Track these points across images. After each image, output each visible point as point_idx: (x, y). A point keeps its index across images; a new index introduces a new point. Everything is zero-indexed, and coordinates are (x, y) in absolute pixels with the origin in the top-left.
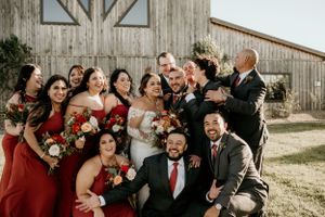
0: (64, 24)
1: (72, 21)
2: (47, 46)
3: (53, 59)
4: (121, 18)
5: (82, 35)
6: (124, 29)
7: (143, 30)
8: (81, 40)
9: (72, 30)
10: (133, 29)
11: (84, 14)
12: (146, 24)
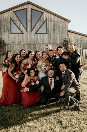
0: (18, 33)
1: (21, 32)
2: (13, 41)
3: (15, 45)
4: (37, 31)
5: (24, 37)
6: (38, 34)
7: (45, 35)
8: (24, 39)
9: (21, 35)
10: (42, 35)
11: (25, 30)
12: (46, 33)
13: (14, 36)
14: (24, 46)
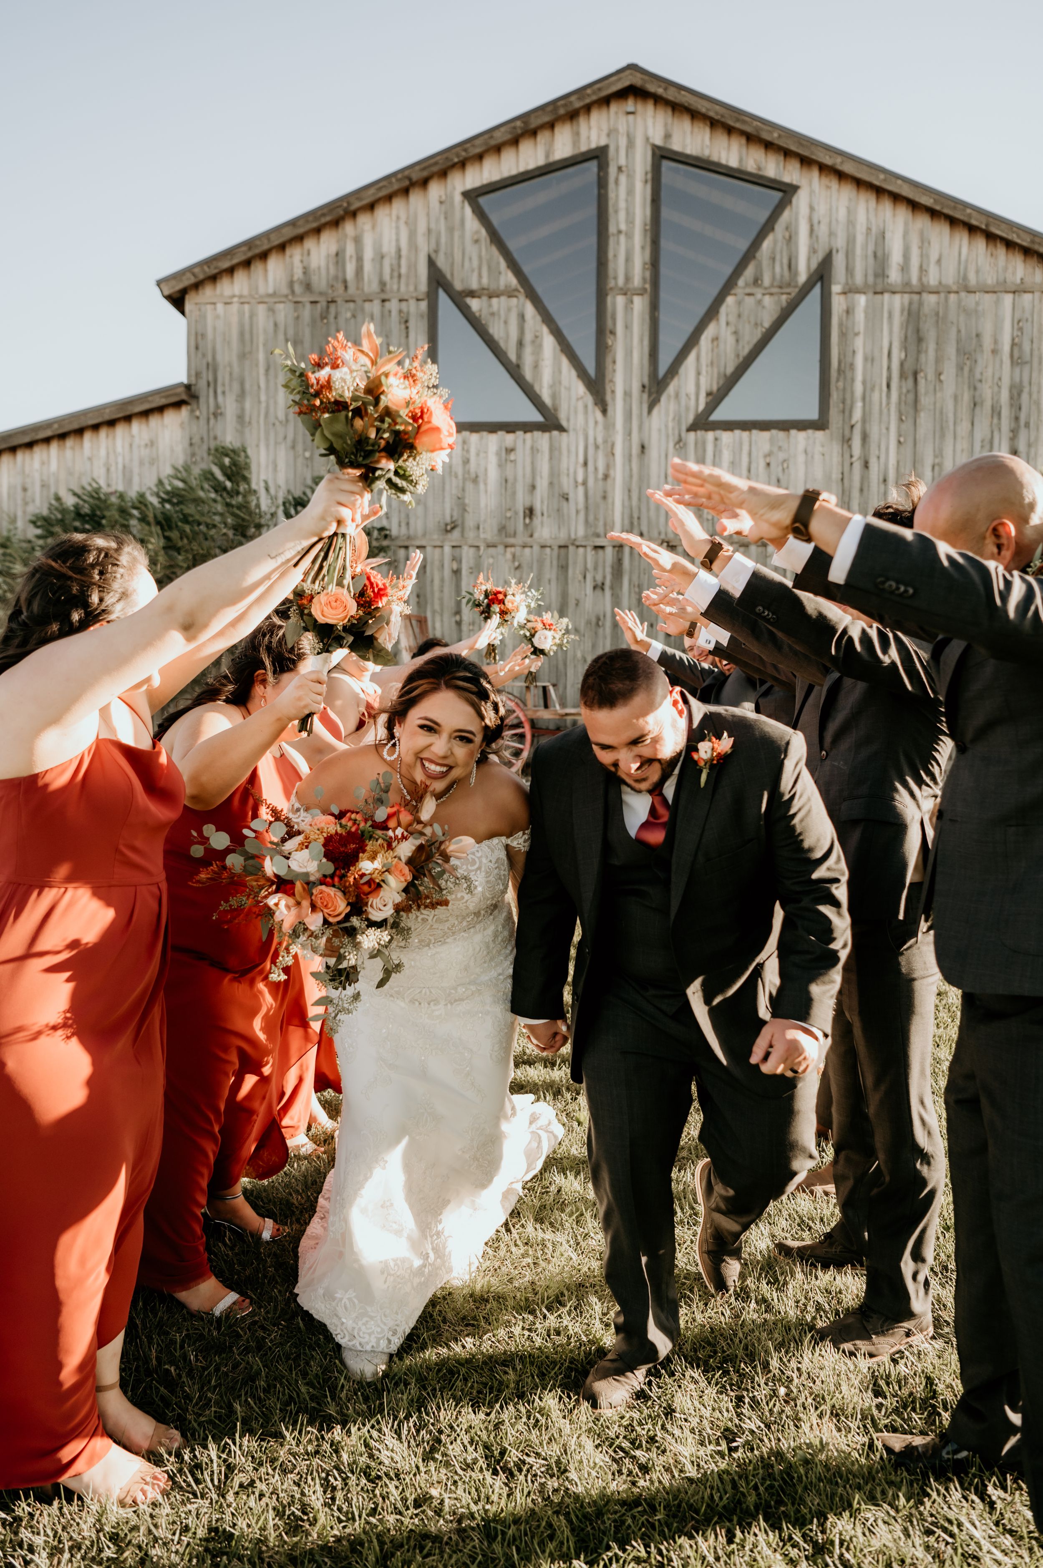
0: (510, 427)
1: (537, 417)
2: (447, 510)
3: (467, 554)
4: (716, 398)
5: (571, 463)
6: (726, 437)
7: (800, 438)
8: (566, 484)
9: (534, 450)
10: (762, 438)
11: (580, 388)
12: (813, 414)
13: (466, 462)
14: (563, 568)
